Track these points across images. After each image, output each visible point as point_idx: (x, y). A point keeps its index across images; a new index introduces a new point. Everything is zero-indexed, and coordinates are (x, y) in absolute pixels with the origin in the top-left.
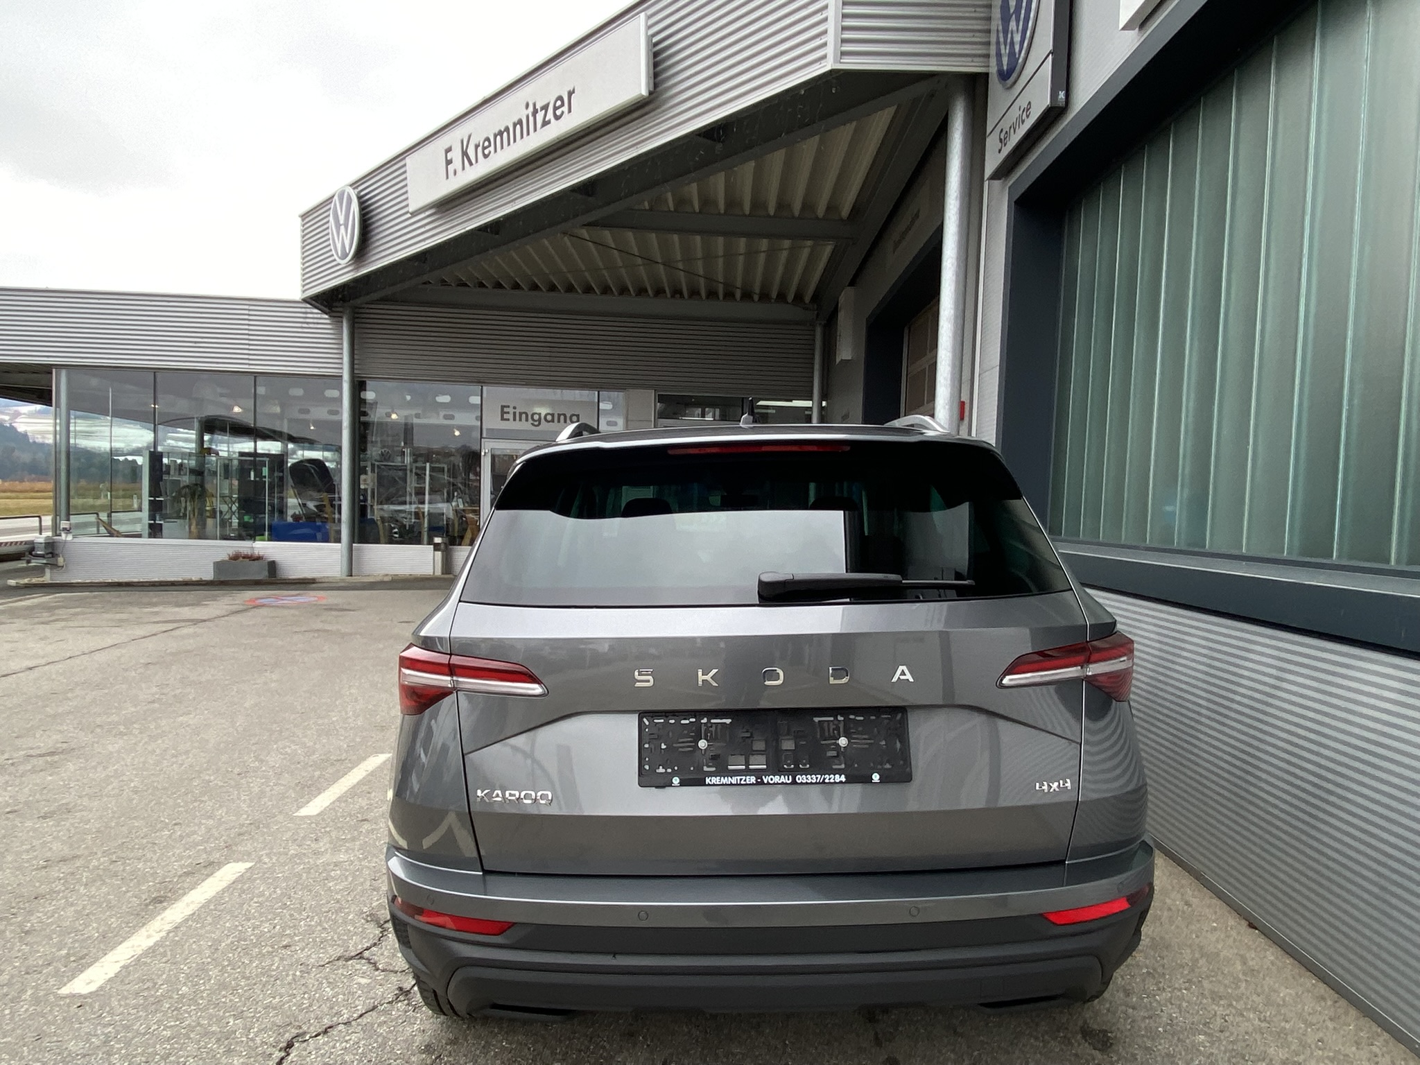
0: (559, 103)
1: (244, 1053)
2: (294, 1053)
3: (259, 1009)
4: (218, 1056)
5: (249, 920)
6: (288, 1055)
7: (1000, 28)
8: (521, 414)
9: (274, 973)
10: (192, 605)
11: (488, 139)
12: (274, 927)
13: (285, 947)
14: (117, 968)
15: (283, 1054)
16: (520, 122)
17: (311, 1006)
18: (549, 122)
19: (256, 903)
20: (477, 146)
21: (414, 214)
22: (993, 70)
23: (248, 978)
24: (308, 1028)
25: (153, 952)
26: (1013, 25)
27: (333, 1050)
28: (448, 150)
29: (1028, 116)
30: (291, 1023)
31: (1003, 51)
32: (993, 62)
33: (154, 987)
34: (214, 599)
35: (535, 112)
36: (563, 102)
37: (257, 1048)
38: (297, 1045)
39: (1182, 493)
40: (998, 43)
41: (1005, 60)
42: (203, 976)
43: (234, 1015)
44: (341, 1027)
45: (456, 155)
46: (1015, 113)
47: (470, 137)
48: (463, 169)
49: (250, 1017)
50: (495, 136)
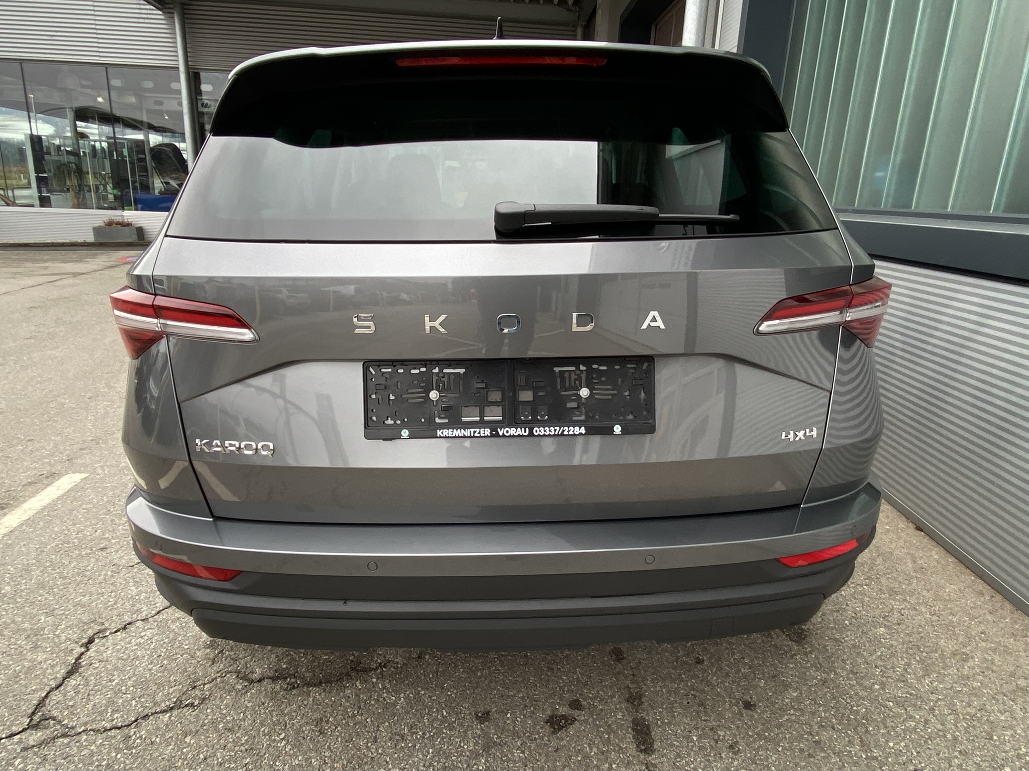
1: (49, 649)
2: (93, 648)
3: (70, 606)
4: (25, 652)
5: (74, 525)
6: (88, 650)
9: (88, 573)
10: (76, 261)
12: (96, 531)
13: (102, 549)
15: (83, 650)
17: (116, 603)
19: (84, 509)
23: (64, 578)
24: (110, 625)
27: (128, 646)
30: (95, 620)
34: (94, 256)
37: (61, 644)
38: (97, 641)
42: (25, 576)
43: (47, 613)
44: (139, 624)
49: (60, 615)
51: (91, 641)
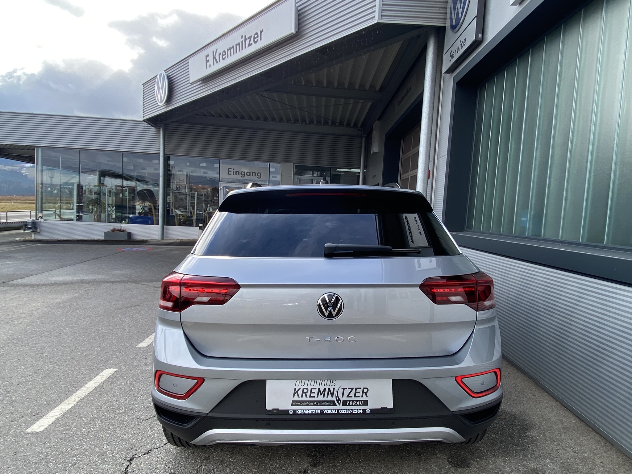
0: (256, 36)
1: (110, 463)
2: (133, 463)
3: (118, 440)
4: (98, 464)
6: (131, 464)
7: (452, 6)
8: (236, 172)
9: (125, 423)
10: (95, 250)
11: (224, 51)
12: (126, 400)
13: (131, 410)
14: (53, 419)
15: (128, 463)
16: (239, 44)
17: (142, 439)
18: (252, 44)
19: (118, 388)
20: (220, 55)
21: (192, 84)
22: (448, 25)
23: (113, 425)
24: (141, 451)
25: (71, 411)
26: (458, 5)
27: (151, 462)
28: (207, 56)
29: (464, 45)
30: (133, 448)
31: (453, 17)
32: (448, 21)
33: (70, 429)
35: (245, 40)
36: (258, 36)
37: (117, 460)
38: (135, 459)
39: (531, 212)
40: (451, 13)
41: (454, 21)
42: (93, 424)
43: (107, 443)
44: (156, 450)
45: (210, 58)
46: (458, 43)
47: (217, 50)
48: (214, 64)
49: (114, 445)
50: (228, 50)
51: (132, 459)
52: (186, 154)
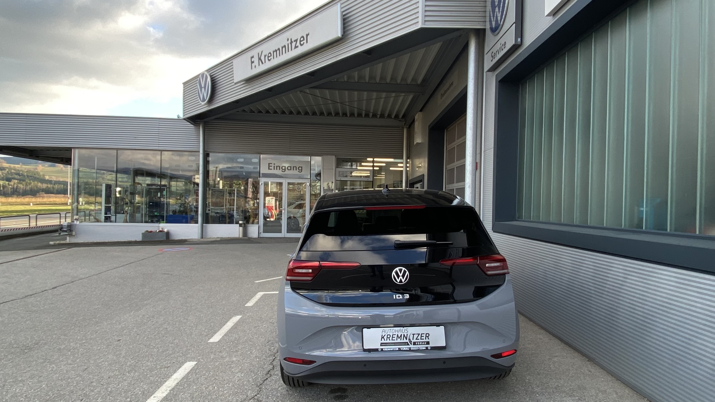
0: (302, 39)
8: (277, 167)
11: (270, 53)
16: (285, 46)
18: (298, 47)
20: (265, 56)
21: (235, 84)
22: (488, 27)
26: (497, 11)
28: (252, 57)
29: (504, 48)
31: (492, 20)
32: (488, 24)
35: (291, 42)
36: (304, 39)
41: (494, 23)
45: (256, 60)
46: (498, 46)
47: (262, 52)
48: (259, 65)
50: (274, 52)
52: (225, 150)
